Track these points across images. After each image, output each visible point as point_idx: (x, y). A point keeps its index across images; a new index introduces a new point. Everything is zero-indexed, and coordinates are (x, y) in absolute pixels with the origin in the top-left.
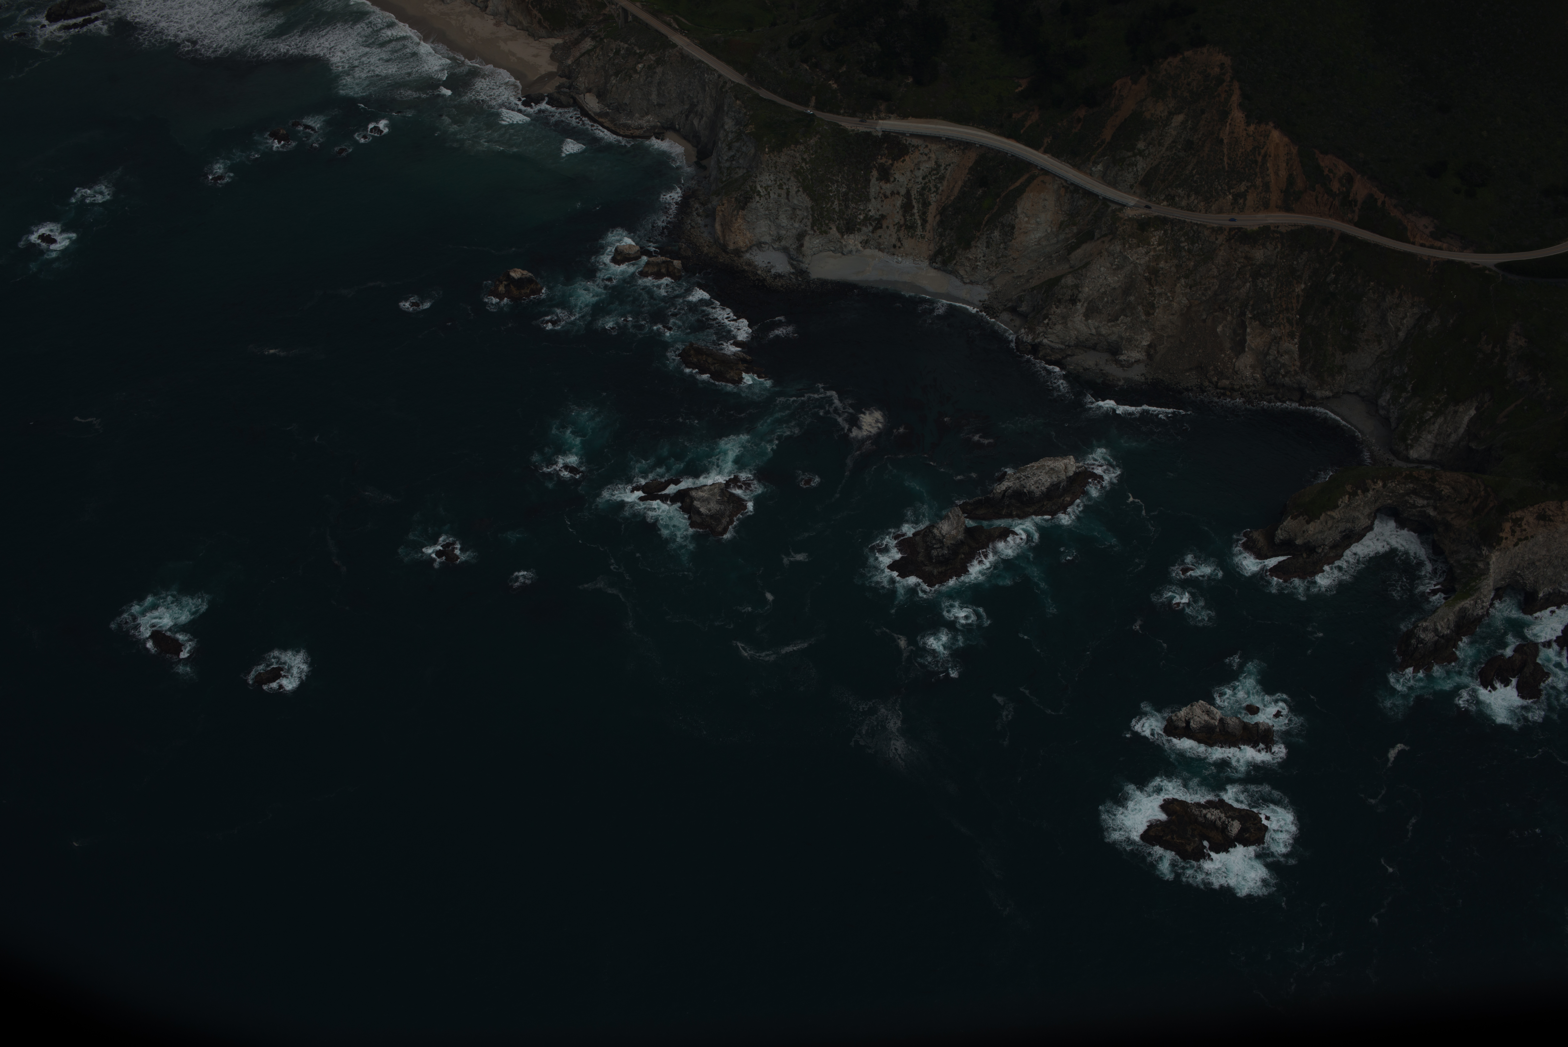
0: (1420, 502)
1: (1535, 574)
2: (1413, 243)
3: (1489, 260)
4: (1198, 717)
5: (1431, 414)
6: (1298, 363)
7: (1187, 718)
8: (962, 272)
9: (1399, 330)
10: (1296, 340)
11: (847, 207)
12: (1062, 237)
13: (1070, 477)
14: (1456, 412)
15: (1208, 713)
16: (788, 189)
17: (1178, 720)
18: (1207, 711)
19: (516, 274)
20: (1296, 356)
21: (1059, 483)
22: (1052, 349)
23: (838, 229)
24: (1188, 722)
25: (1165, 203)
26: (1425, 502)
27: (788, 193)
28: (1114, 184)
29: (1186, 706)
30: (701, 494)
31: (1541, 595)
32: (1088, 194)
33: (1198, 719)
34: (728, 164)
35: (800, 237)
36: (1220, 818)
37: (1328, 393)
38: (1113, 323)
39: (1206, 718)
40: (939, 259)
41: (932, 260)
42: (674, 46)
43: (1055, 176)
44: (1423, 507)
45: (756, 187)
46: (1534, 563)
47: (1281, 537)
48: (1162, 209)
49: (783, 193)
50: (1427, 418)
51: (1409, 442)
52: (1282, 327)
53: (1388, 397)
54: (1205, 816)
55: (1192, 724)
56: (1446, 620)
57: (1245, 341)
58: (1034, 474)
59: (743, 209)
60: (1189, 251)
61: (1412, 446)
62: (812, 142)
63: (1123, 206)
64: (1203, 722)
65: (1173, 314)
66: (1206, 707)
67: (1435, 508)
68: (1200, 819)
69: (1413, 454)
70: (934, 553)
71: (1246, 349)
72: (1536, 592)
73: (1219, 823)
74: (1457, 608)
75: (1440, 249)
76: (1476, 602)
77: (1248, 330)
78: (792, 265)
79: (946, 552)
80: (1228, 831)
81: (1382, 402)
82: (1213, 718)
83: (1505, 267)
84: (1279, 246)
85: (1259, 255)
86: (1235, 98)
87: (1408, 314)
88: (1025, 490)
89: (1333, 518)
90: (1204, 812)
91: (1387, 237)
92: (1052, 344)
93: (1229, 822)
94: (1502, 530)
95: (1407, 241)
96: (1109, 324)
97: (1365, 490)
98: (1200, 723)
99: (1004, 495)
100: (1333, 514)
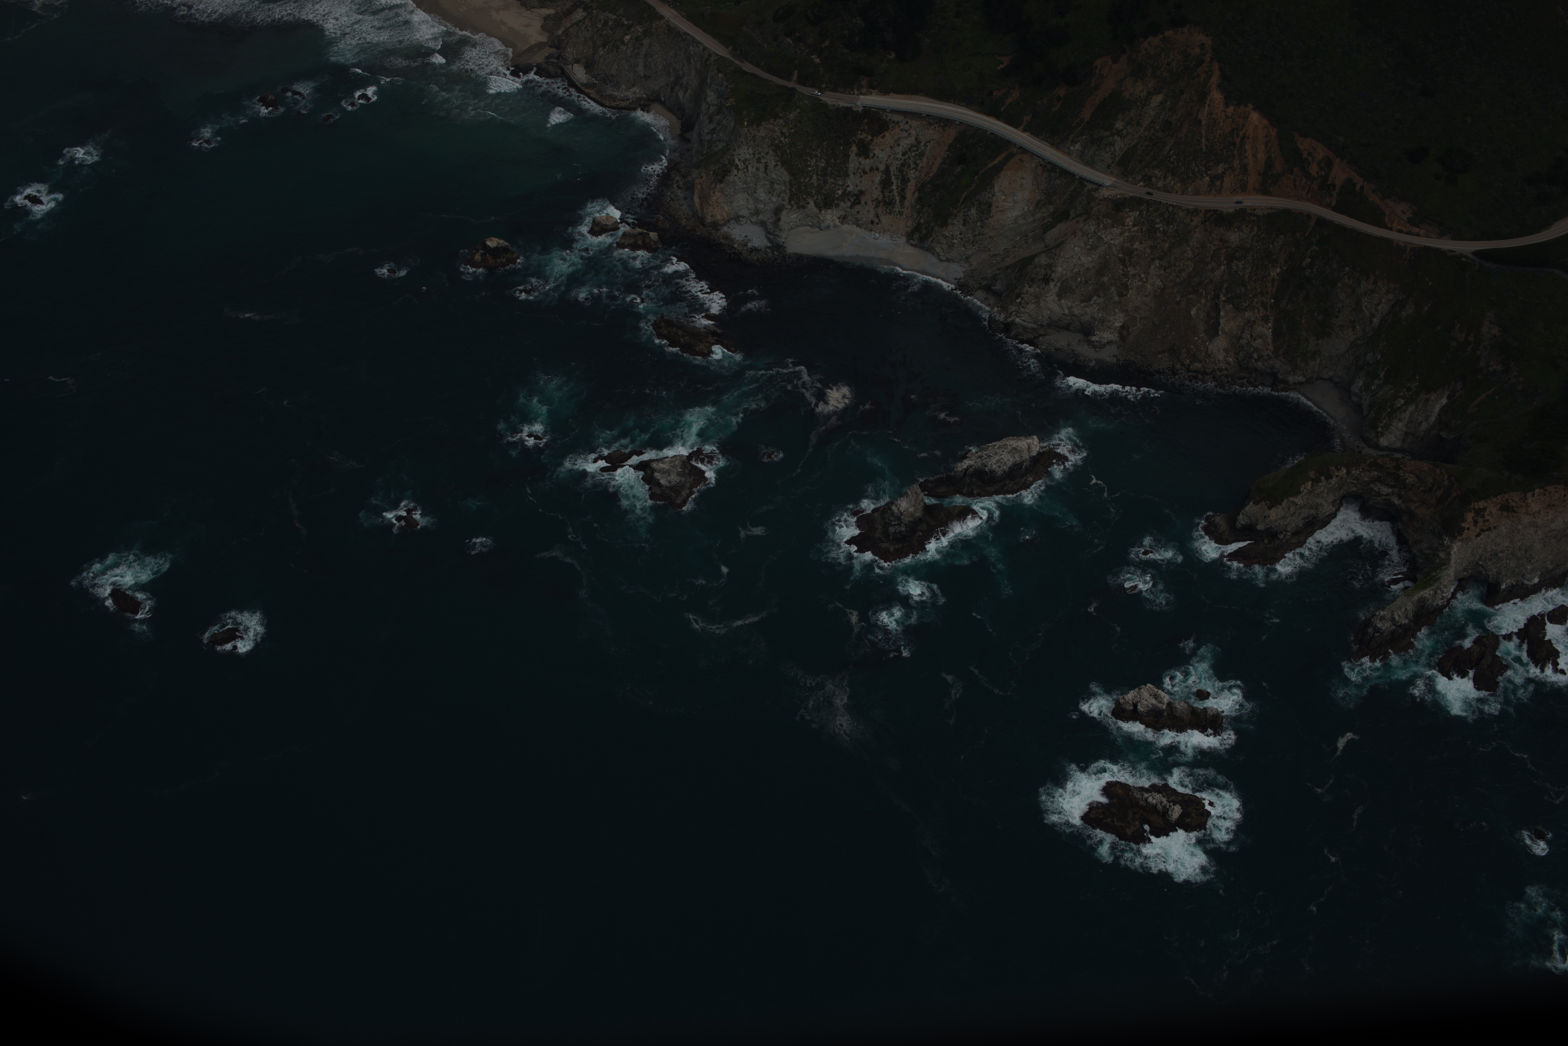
0: (1385, 490)
1: (1498, 565)
2: (1391, 229)
3: (1466, 247)
4: (1146, 700)
5: (1402, 401)
6: (1271, 348)
7: (1134, 702)
8: (938, 250)
9: (1373, 316)
10: (1270, 325)
11: (825, 182)
12: (1038, 216)
13: (1034, 457)
14: (1427, 400)
15: (1156, 696)
16: (766, 163)
17: (1125, 703)
18: (1155, 695)
19: (492, 243)
20: (1270, 340)
21: (1022, 462)
22: (1025, 328)
23: (815, 203)
24: (1135, 706)
25: (1142, 184)
26: (1390, 490)
27: (766, 167)
28: (1091, 164)
29: (1134, 689)
30: (661, 465)
31: (1503, 587)
32: (1065, 173)
33: (1145, 703)
34: (708, 137)
35: (778, 211)
36: (1161, 803)
37: (1301, 379)
38: (1086, 304)
39: (1154, 701)
40: (916, 236)
41: (910, 236)
42: (662, 18)
43: (1033, 154)
44: (1387, 495)
45: (734, 161)
46: (1496, 554)
47: (1243, 522)
48: (1138, 190)
49: (761, 166)
50: (1398, 406)
51: (1380, 429)
52: (1256, 311)
53: (1361, 383)
54: (1146, 800)
55: (1139, 707)
56: (1403, 610)
57: (1219, 324)
58: (996, 453)
59: (721, 182)
60: (1164, 233)
61: (1382, 434)
62: (792, 116)
63: (1100, 186)
64: (1151, 706)
65: (1146, 296)
66: (1154, 690)
67: (1400, 497)
68: (1142, 803)
69: (1384, 442)
70: (892, 530)
71: (1220, 333)
72: (1498, 584)
73: (1160, 807)
74: (1416, 598)
75: (1418, 235)
76: (1436, 593)
77: (1222, 313)
78: (769, 239)
79: (904, 529)
80: (1169, 816)
81: (1355, 388)
82: (1160, 702)
83: (1482, 255)
84: (1255, 229)
85: (1234, 237)
86: (1215, 79)
87: (1383, 300)
88: (986, 469)
89: (1295, 504)
90: (1146, 795)
91: (1365, 222)
92: (1025, 324)
93: (1170, 806)
94: (1464, 520)
95: (1385, 227)
96: (1082, 305)
97: (1329, 477)
98: (1148, 706)
99: (965, 474)
100: (1296, 500)
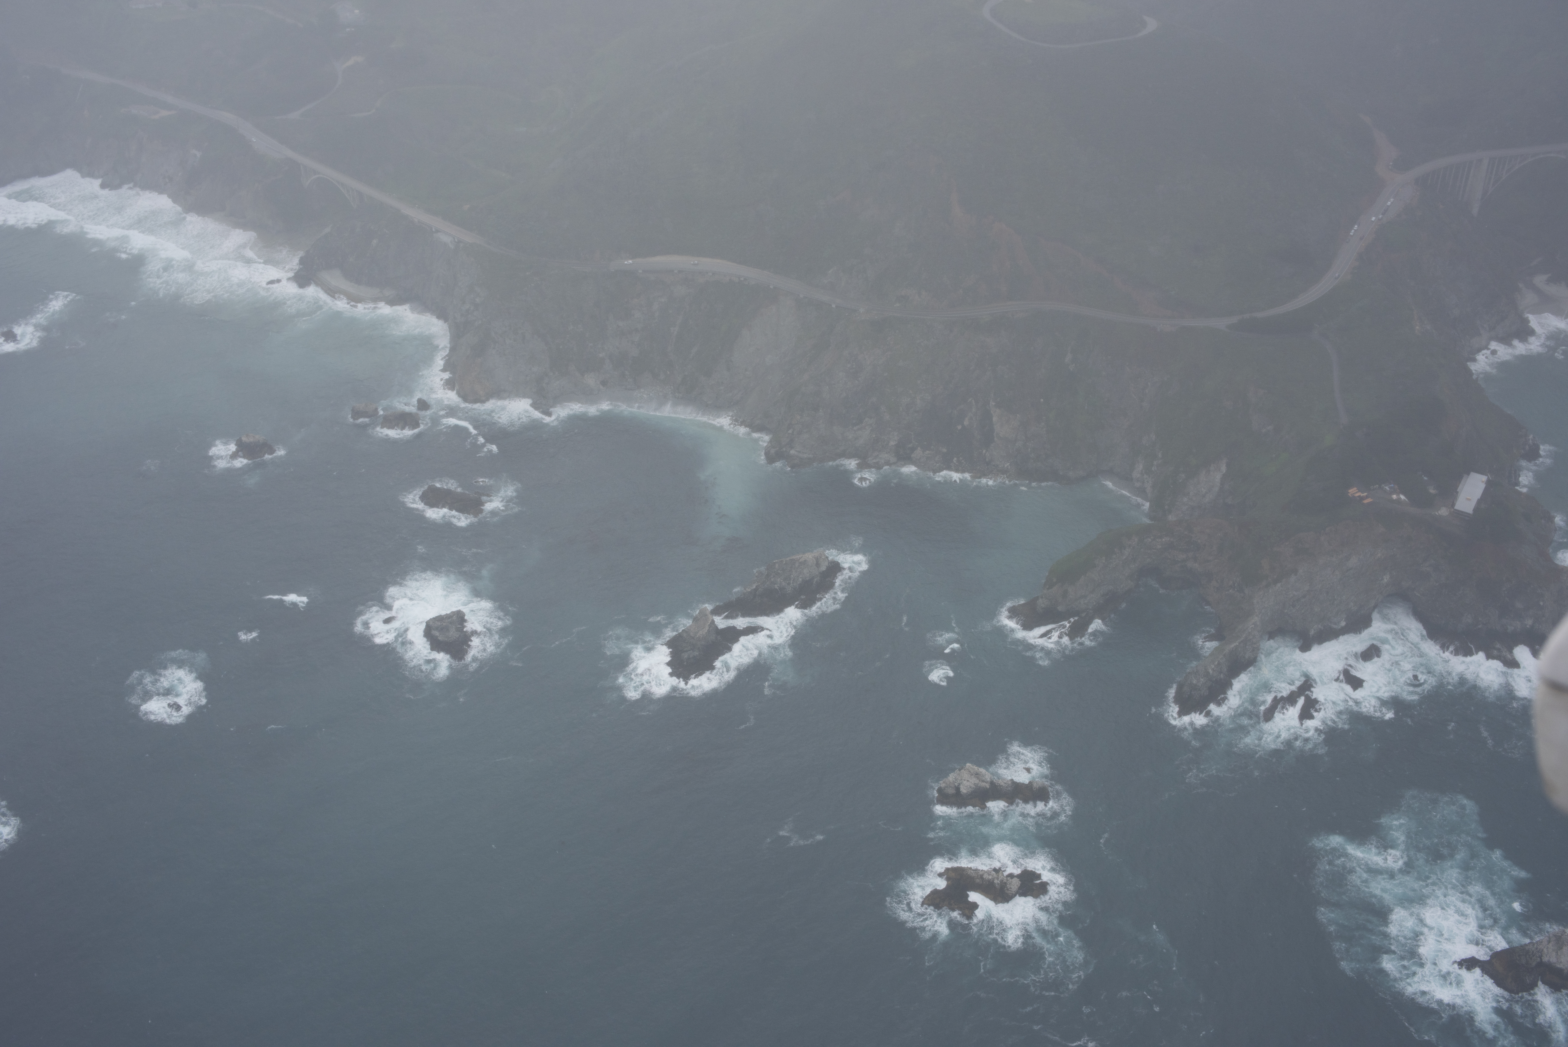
2: (1145, 316)
3: (1220, 323)
4: (968, 781)
5: (1184, 476)
6: (1048, 446)
7: (956, 784)
9: (1142, 400)
10: (1043, 424)
12: (800, 351)
13: (823, 572)
14: (1208, 472)
15: (977, 775)
16: (523, 334)
17: (947, 787)
20: (1045, 439)
21: (812, 577)
23: (578, 369)
27: (523, 338)
29: (959, 768)
31: (1313, 629)
32: (821, 305)
33: (967, 784)
39: (976, 781)
43: (787, 292)
46: (1299, 600)
47: (1043, 606)
49: (519, 338)
50: (1181, 481)
52: (1028, 412)
53: (1141, 467)
54: (982, 877)
55: (961, 790)
57: (993, 431)
58: (785, 572)
63: (855, 312)
64: (973, 787)
65: (917, 412)
66: (975, 769)
72: (1307, 631)
73: (997, 882)
75: (1174, 318)
76: (1246, 645)
77: (995, 419)
79: (698, 654)
80: (1008, 890)
82: (983, 781)
84: (1014, 333)
86: (954, 196)
89: (1092, 580)
93: (1007, 880)
94: (1261, 568)
95: (1139, 314)
96: (854, 428)
97: (1122, 548)
98: (970, 787)
99: (755, 595)
100: (1092, 576)
